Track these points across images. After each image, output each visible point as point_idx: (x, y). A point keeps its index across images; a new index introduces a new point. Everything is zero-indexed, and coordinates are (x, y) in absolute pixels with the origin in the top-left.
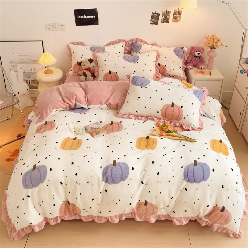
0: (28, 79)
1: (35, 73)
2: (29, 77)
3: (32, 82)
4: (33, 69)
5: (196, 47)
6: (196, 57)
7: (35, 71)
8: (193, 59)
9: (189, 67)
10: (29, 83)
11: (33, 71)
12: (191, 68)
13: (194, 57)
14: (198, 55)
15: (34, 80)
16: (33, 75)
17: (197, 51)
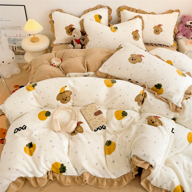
0: (14, 46)
1: (21, 40)
2: (15, 44)
3: (18, 48)
4: (19, 36)
5: (188, 16)
6: (188, 26)
7: (20, 38)
8: (183, 28)
9: (180, 37)
10: (15, 49)
11: (18, 38)
12: (182, 37)
13: (185, 26)
14: (190, 24)
15: (20, 47)
16: (18, 42)
17: (189, 20)
